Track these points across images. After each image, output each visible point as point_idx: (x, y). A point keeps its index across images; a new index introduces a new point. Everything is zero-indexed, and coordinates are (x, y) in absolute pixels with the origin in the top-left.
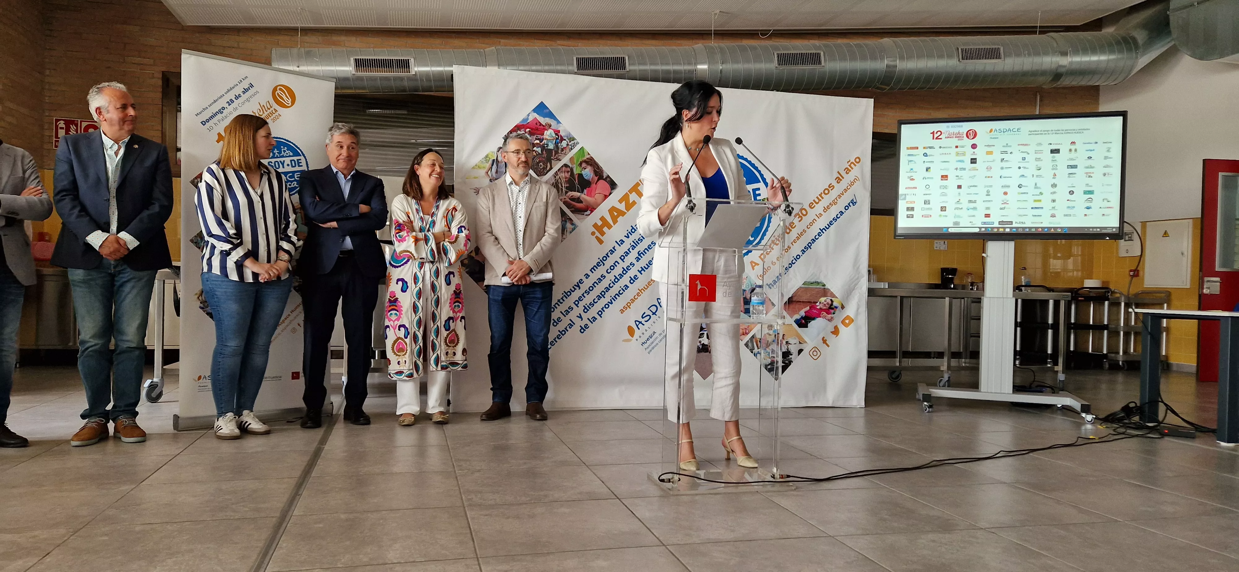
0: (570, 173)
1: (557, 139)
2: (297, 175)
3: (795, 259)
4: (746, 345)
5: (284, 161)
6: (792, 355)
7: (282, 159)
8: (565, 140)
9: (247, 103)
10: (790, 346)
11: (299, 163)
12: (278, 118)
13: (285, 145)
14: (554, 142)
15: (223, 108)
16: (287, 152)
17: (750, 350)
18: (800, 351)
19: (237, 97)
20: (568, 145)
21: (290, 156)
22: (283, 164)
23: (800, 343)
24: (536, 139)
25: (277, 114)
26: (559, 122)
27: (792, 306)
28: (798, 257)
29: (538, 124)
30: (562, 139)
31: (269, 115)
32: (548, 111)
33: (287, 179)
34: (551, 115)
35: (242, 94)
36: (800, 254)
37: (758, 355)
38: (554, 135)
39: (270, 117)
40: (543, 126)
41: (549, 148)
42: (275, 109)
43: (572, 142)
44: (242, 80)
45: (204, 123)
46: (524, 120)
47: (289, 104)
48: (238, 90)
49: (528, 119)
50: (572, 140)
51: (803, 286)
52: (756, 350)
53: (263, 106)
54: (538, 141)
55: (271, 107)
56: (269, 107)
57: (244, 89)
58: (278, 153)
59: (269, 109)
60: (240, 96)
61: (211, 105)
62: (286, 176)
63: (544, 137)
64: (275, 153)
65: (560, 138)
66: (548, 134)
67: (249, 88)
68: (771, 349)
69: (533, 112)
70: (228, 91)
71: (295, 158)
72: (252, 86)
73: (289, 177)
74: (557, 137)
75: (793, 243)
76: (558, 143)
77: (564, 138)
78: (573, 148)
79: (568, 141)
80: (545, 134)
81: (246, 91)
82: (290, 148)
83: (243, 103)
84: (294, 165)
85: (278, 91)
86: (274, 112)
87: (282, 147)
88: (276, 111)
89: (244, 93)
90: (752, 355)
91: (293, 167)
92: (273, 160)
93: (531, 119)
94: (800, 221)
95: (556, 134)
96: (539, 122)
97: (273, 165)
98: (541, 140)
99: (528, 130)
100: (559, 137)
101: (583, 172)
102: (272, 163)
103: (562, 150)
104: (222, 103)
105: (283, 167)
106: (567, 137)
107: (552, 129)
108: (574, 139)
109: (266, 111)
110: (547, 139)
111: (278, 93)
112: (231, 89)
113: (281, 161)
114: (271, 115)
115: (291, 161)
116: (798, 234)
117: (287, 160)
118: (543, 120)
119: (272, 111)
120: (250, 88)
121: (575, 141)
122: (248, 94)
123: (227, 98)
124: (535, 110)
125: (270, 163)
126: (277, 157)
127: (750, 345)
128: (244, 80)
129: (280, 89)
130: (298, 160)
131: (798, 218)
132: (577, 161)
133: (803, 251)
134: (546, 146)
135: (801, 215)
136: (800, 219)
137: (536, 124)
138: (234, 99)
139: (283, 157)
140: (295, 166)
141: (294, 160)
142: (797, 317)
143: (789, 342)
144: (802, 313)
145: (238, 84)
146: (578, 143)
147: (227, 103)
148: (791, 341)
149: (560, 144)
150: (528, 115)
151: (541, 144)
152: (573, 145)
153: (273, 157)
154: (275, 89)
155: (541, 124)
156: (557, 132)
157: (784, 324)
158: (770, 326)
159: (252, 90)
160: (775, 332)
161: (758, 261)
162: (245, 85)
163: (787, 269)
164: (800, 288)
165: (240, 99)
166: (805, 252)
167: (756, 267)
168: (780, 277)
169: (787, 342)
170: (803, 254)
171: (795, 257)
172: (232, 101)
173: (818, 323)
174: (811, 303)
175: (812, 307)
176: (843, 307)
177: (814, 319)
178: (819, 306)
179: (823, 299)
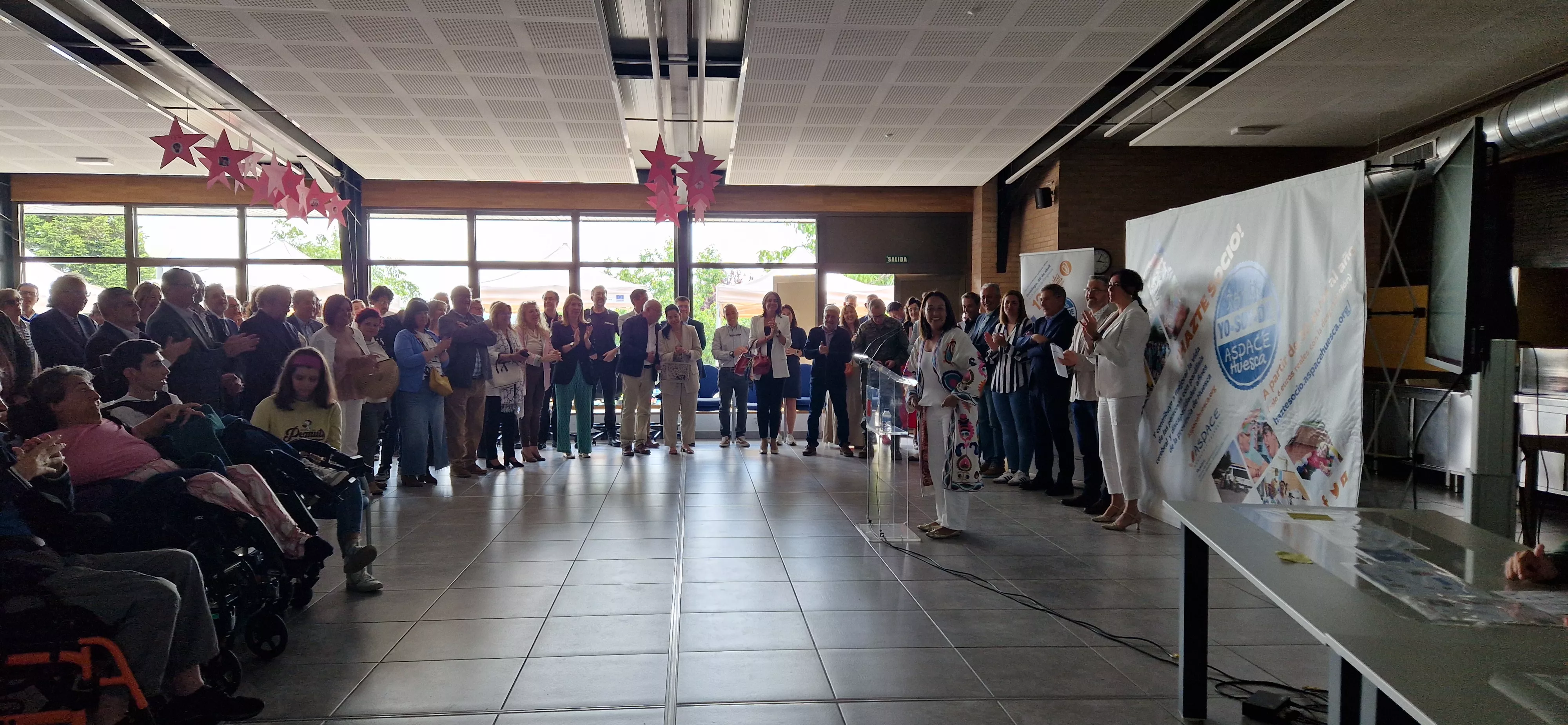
3: (1298, 388)
4: (1258, 489)
9: (1047, 278)
15: (1036, 284)
19: (1042, 276)
23: (1303, 498)
27: (1295, 449)
28: (1301, 386)
35: (1045, 273)
36: (1303, 382)
47: (1068, 273)
48: (1043, 271)
51: (1303, 424)
67: (1048, 268)
70: (1039, 273)
71: (1070, 309)
72: (1050, 266)
75: (1297, 368)
83: (1045, 278)
85: (1063, 266)
104: (1036, 281)
112: (1040, 271)
116: (1301, 356)
122: (1048, 271)
123: (1037, 278)
129: (1064, 264)
133: (1306, 379)
143: (1292, 495)
144: (1305, 460)
148: (1294, 493)
154: (1061, 265)
157: (1286, 471)
158: (1277, 470)
159: (1050, 269)
160: (1280, 478)
161: (1269, 390)
162: (1046, 267)
163: (1290, 401)
164: (1301, 427)
165: (1044, 276)
166: (1307, 380)
167: (1267, 397)
168: (1283, 411)
169: (1290, 494)
170: (1306, 382)
171: (1298, 386)
172: (1040, 278)
173: (1317, 475)
174: (1312, 448)
175: (1314, 453)
176: (1340, 459)
177: (1314, 470)
178: (1320, 452)
179: (1322, 444)
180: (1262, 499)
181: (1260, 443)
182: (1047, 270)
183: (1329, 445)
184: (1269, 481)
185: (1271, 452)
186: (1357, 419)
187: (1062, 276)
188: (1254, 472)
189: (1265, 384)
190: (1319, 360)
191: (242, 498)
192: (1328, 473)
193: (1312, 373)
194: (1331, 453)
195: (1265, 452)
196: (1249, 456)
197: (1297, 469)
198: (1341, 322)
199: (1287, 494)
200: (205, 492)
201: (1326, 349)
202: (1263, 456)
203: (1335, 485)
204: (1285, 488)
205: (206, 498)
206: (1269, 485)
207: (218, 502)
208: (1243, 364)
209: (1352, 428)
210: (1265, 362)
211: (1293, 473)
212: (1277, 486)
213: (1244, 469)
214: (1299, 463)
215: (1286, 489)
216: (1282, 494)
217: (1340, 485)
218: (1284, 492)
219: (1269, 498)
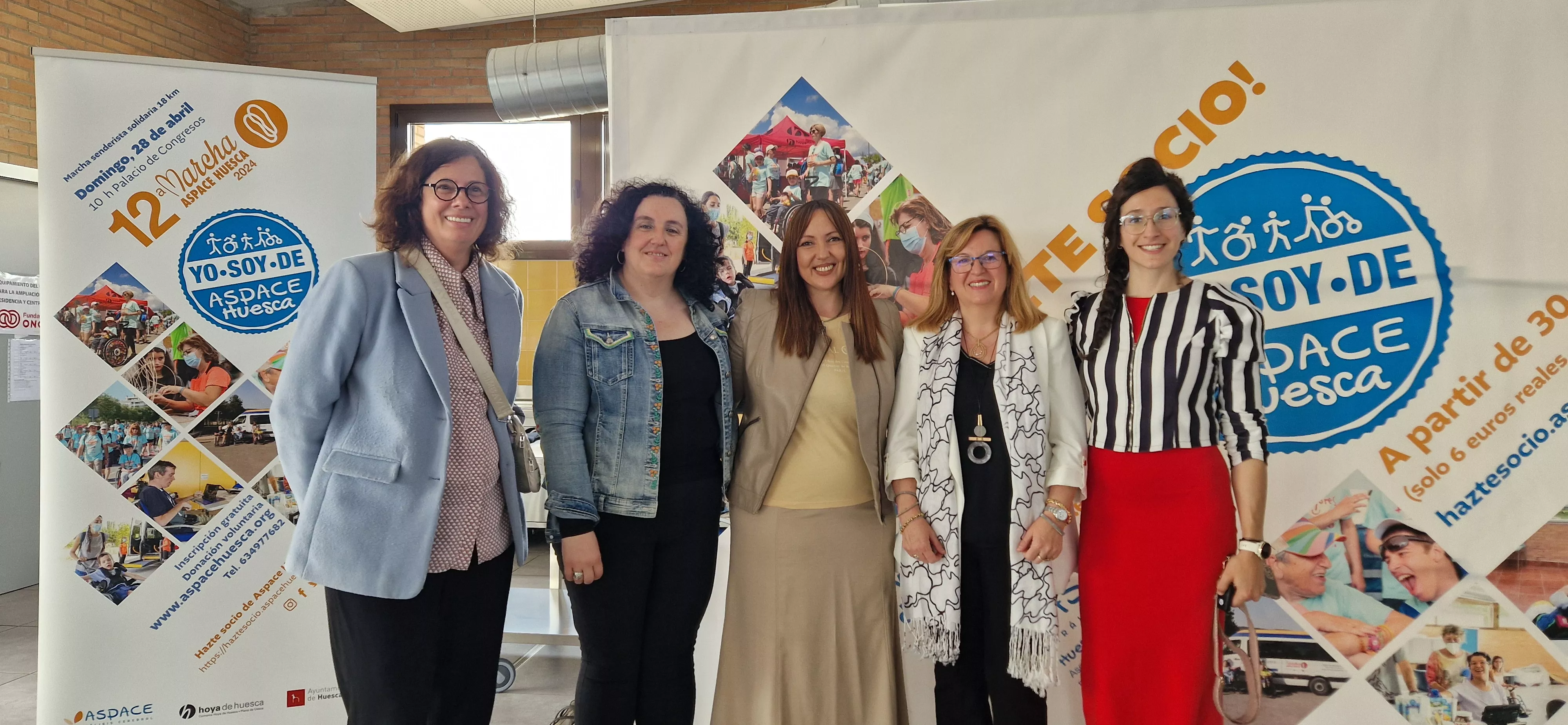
0: (869, 240)
1: (838, 161)
2: (292, 283)
3: (1529, 441)
4: (1374, 680)
5: (264, 257)
6: (1524, 716)
7: (259, 254)
8: (857, 162)
9: (178, 146)
10: (1517, 691)
11: (296, 258)
12: (249, 171)
13: (265, 223)
14: (832, 170)
15: (125, 160)
16: (271, 238)
17: (1387, 695)
18: (1554, 707)
19: (155, 135)
20: (864, 173)
21: (276, 246)
22: (262, 263)
23: (1553, 682)
24: (790, 167)
25: (247, 161)
26: (842, 122)
27: (1523, 576)
28: (1541, 435)
29: (794, 131)
30: (851, 162)
31: (229, 166)
32: (815, 97)
33: (270, 293)
34: (824, 108)
35: (166, 127)
36: (1549, 426)
37: (1411, 710)
38: (831, 153)
39: (232, 169)
40: (806, 134)
41: (819, 185)
42: (241, 152)
43: (875, 166)
44: (167, 98)
45: (82, 194)
46: (762, 125)
47: (272, 138)
48: (159, 120)
49: (769, 122)
50: (875, 162)
51: (1559, 519)
52: (1404, 696)
53: (216, 147)
54: (794, 172)
55: (234, 149)
56: (228, 148)
57: (171, 115)
58: (249, 241)
59: (229, 153)
60: (161, 131)
61: (97, 155)
62: (269, 288)
63: (809, 160)
64: (245, 242)
65: (844, 160)
66: (819, 151)
67: (182, 113)
68: (1456, 695)
69: (781, 104)
70: (136, 124)
71: (288, 250)
72: (188, 108)
73: (276, 289)
74: (838, 157)
75: (1523, 397)
76: (840, 172)
77: (855, 159)
78: (876, 179)
79: (865, 165)
80: (810, 153)
81: (174, 120)
82: (277, 229)
83: (169, 146)
84: (285, 264)
85: (249, 115)
86: (240, 157)
87: (259, 229)
88: (244, 155)
89: (171, 124)
90: (1392, 710)
91: (282, 267)
92: (240, 258)
93: (776, 120)
94: (1543, 333)
95: (837, 151)
96: (796, 127)
97: (240, 266)
98: (801, 168)
99: (770, 147)
100: (842, 157)
101: (902, 237)
102: (237, 263)
103: (851, 187)
104: (123, 148)
105: (263, 270)
106: (863, 155)
107: (826, 140)
108: (878, 158)
109: (223, 158)
110: (814, 165)
111: (248, 119)
112: (142, 119)
113: (256, 258)
114: (233, 165)
115: (279, 255)
116: (1539, 369)
117: (271, 255)
118: (804, 122)
119: (236, 155)
120: (185, 113)
121: (883, 163)
122: (179, 127)
123: (134, 138)
124: (787, 100)
125: (233, 265)
126: (249, 250)
127: (1385, 680)
128: (170, 97)
129: (253, 110)
130: (294, 252)
131: (1539, 324)
132: (887, 210)
133: (1558, 420)
134: (812, 180)
135: (1547, 315)
136: (1545, 326)
137: (790, 131)
138: (149, 140)
139: (261, 248)
140: (289, 266)
141: (286, 254)
142: (1545, 607)
143: (1517, 680)
145: (158, 106)
146: (888, 167)
147: (133, 148)
148: (1521, 675)
149: (845, 173)
150: (771, 113)
151: (802, 177)
152: (876, 173)
153: (239, 251)
154: (242, 111)
155: (800, 131)
156: (838, 146)
157: (1496, 627)
159: (188, 120)
161: (1406, 449)
163: (1504, 471)
164: (1549, 525)
165: (163, 140)
167: (1401, 465)
170: (1557, 426)
171: (1531, 436)
172: (144, 143)
180: (1392, 702)
181: (1372, 573)
182: (177, 117)
185: (1419, 589)
187: (243, 145)
188: (1351, 642)
195: (1392, 588)
196: (1329, 605)
197: (1535, 621)
199: (1499, 679)
202: (1386, 602)
206: (1422, 666)
208: (1281, 392)
210: (1386, 385)
211: (1523, 630)
212: (1454, 666)
213: (1309, 637)
214: (1541, 607)
219: (1423, 699)
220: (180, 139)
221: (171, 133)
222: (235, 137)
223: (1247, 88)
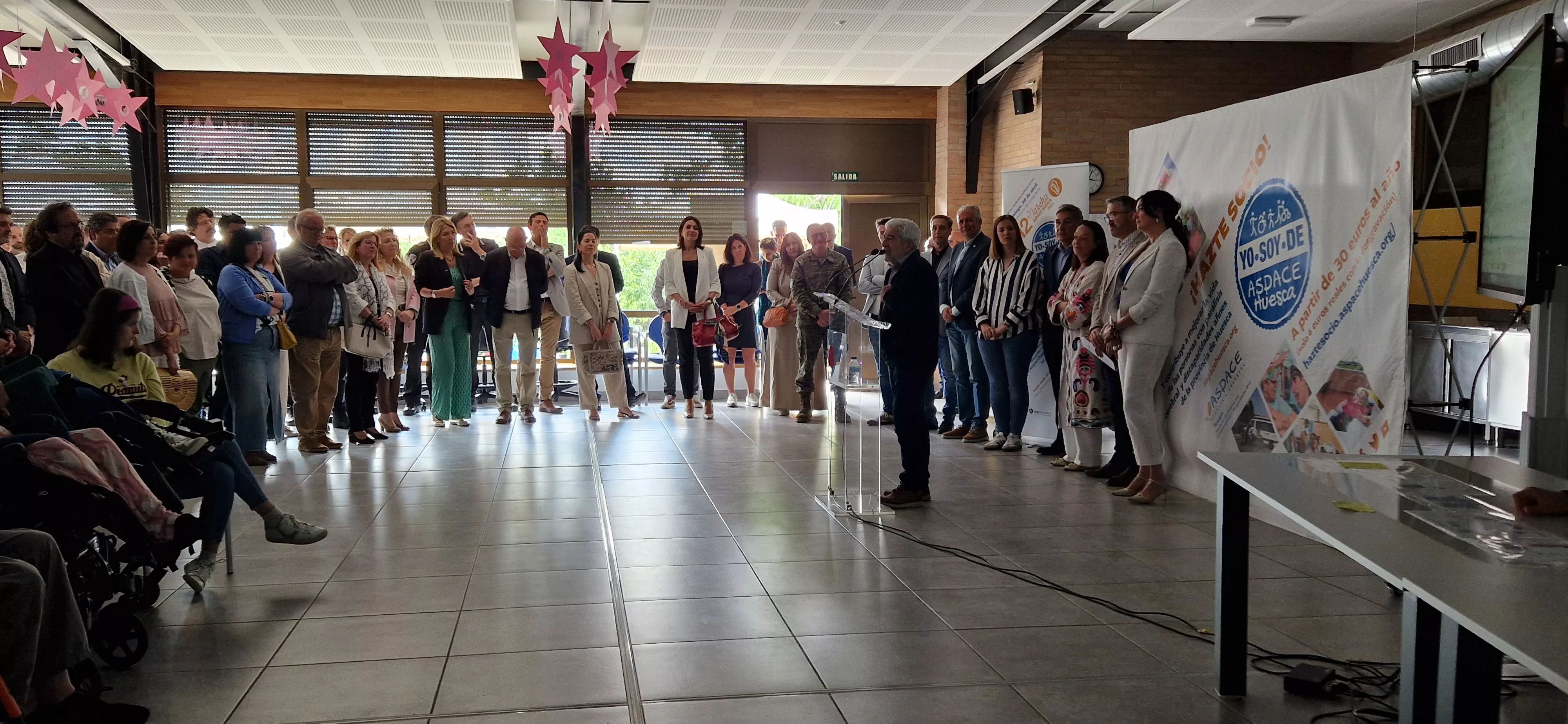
3: (1332, 326)
9: (1033, 199)
15: (1020, 207)
19: (1028, 196)
27: (1327, 396)
28: (1336, 324)
32: (1171, 161)
34: (1172, 165)
36: (1338, 319)
39: (1047, 206)
40: (1168, 177)
47: (1058, 193)
48: (1029, 191)
49: (1160, 173)
51: (1339, 368)
53: (1042, 198)
55: (1048, 198)
56: (1045, 198)
60: (1029, 194)
64: (1049, 235)
67: (1035, 187)
69: (1163, 165)
70: (1023, 193)
72: (1036, 185)
75: (1332, 303)
83: (1031, 200)
85: (1053, 184)
86: (1049, 202)
88: (1050, 200)
89: (1032, 192)
92: (1048, 240)
93: (1162, 172)
94: (1339, 269)
104: (1020, 203)
109: (1044, 202)
111: (1051, 187)
112: (1025, 191)
116: (1337, 289)
118: (1168, 172)
119: (1047, 201)
122: (1034, 192)
123: (1022, 199)
124: (1165, 162)
126: (1050, 238)
128: (1032, 182)
129: (1054, 181)
131: (1338, 265)
135: (1340, 260)
136: (1340, 266)
137: (1165, 176)
138: (1026, 198)
143: (1325, 449)
144: (1340, 408)
145: (1029, 186)
147: (1022, 202)
150: (1161, 169)
154: (1050, 183)
157: (1318, 422)
158: (1307, 422)
159: (1037, 188)
160: (1310, 431)
161: (1298, 329)
162: (1033, 185)
163: (1323, 341)
164: (1336, 370)
165: (1030, 198)
166: (1343, 316)
167: (1297, 337)
168: (1315, 353)
169: (1322, 448)
170: (1342, 319)
171: (1333, 324)
172: (1025, 200)
173: (1354, 426)
174: (1348, 394)
175: (1349, 400)
176: (1381, 406)
177: (1351, 419)
178: (1356, 400)
179: (1360, 389)
182: (1033, 189)
183: (1368, 391)
184: (1298, 434)
185: (1299, 400)
186: (1400, 360)
187: (1051, 197)
188: (1281, 425)
189: (1294, 322)
190: (1357, 293)
191: (94, 469)
192: (1367, 424)
193: (1349, 307)
194: (1371, 399)
195: (1293, 401)
196: (1275, 406)
197: (1331, 420)
198: (1383, 248)
199: (1319, 448)
200: (50, 462)
201: (1366, 280)
202: (1290, 405)
203: (1375, 436)
204: (1316, 441)
205: (52, 468)
206: (1298, 439)
207: (67, 473)
208: (1269, 299)
209: (1395, 370)
210: (1295, 296)
212: (1307, 439)
214: (1333, 413)
215: (1318, 443)
216: (1313, 449)
217: (1380, 436)
218: (1315, 446)
220: (1034, 197)
221: (1032, 195)
222: (1048, 194)
223: (1266, 147)
